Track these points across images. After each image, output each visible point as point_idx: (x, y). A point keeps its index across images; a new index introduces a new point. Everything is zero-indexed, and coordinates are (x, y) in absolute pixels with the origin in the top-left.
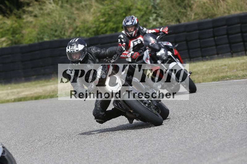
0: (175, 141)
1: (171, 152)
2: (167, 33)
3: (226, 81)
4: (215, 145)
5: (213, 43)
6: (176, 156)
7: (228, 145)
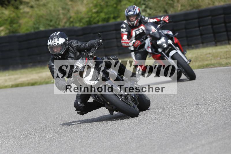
0: (162, 125)
1: (159, 135)
2: (167, 22)
3: (210, 69)
4: (200, 128)
5: (199, 33)
6: (164, 139)
7: (212, 129)
